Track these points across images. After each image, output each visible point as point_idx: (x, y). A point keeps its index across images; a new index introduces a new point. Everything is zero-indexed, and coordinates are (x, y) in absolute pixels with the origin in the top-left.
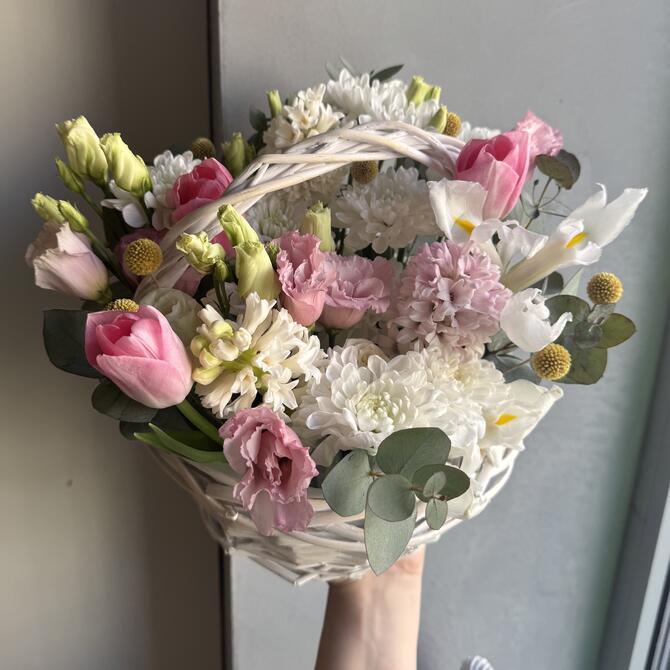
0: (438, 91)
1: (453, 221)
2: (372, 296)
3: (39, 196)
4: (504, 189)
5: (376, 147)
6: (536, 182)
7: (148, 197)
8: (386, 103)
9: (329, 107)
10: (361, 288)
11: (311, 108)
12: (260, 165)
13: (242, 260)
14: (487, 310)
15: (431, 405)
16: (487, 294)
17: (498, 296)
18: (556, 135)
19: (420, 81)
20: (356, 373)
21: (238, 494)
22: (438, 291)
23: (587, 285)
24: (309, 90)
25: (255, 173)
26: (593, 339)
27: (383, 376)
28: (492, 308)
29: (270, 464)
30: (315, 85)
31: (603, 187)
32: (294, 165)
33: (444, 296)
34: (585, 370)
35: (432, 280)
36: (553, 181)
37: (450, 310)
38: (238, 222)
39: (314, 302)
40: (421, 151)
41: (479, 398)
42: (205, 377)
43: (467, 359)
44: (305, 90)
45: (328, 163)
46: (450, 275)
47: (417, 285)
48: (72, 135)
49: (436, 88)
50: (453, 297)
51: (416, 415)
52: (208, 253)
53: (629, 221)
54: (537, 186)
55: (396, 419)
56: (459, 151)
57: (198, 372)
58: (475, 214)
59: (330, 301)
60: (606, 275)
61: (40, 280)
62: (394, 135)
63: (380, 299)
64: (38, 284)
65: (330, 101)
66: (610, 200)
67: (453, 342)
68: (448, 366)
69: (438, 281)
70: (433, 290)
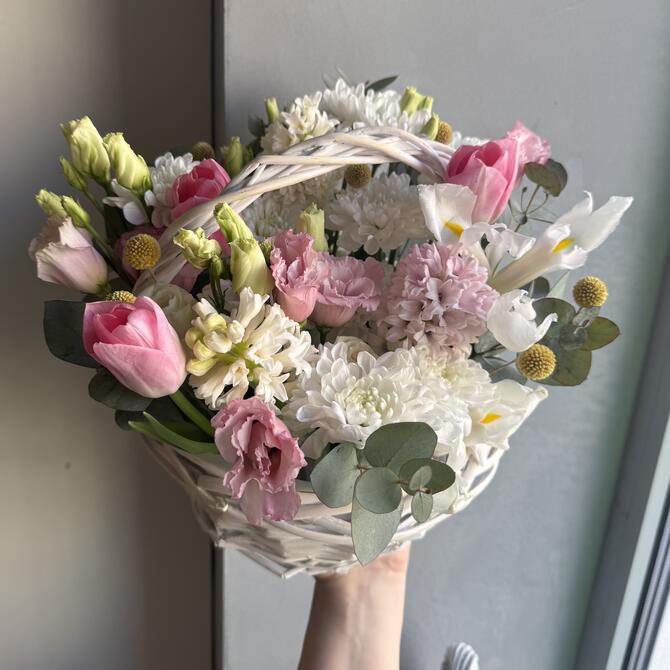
0: (431, 101)
1: (443, 225)
2: (362, 295)
3: (43, 192)
4: (493, 194)
5: (370, 151)
6: (525, 189)
7: (148, 195)
8: (380, 112)
9: (324, 113)
10: (352, 287)
11: (308, 113)
12: (257, 166)
13: (237, 257)
14: (474, 311)
15: (419, 401)
16: (475, 295)
17: (485, 297)
18: (545, 145)
19: (413, 91)
20: (345, 368)
21: (228, 483)
22: (427, 291)
23: (572, 289)
24: (306, 97)
25: (252, 174)
26: (578, 340)
27: (373, 371)
28: (479, 309)
29: (260, 454)
30: (311, 93)
31: (590, 194)
32: (290, 166)
33: (433, 295)
34: (569, 371)
35: (422, 279)
36: (541, 188)
37: (439, 309)
38: (234, 221)
39: (306, 299)
40: (414, 156)
41: (465, 396)
42: (199, 369)
43: (454, 358)
44: (302, 97)
45: (323, 165)
46: (439, 275)
47: (407, 284)
48: (77, 135)
49: (428, 98)
50: (442, 297)
51: (404, 410)
52: (204, 249)
53: (614, 228)
54: (526, 193)
55: (384, 414)
56: (450, 157)
57: (192, 363)
58: (465, 218)
59: (322, 299)
60: (591, 278)
61: (42, 272)
62: (387, 140)
63: (370, 298)
64: (40, 276)
65: (326, 108)
66: (596, 207)
67: (441, 341)
68: (435, 364)
69: (427, 281)
70: (422, 289)
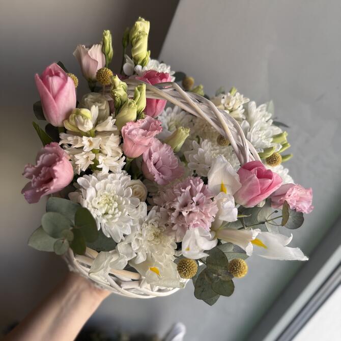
1: (220, 183)
3: (108, 31)
6: (276, 212)
7: (139, 67)
9: (244, 110)
14: (189, 223)
18: (310, 209)
22: (181, 195)
36: (282, 218)
40: (238, 145)
42: (68, 126)
53: (283, 260)
58: (232, 190)
60: (243, 263)
63: (163, 178)
66: (290, 245)
68: (156, 226)
69: (184, 192)
70: (179, 193)
